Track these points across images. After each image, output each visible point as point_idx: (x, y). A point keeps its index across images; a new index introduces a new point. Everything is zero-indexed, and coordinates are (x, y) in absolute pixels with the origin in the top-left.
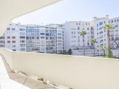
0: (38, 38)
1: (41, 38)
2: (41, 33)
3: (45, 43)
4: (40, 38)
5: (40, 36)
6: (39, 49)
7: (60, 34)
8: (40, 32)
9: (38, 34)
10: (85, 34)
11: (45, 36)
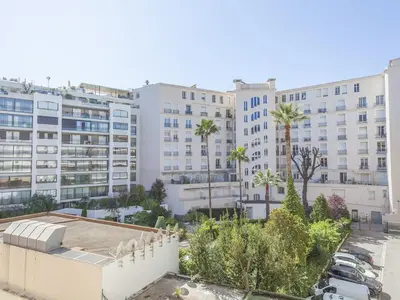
0: (25, 136)
1: (41, 135)
2: (39, 117)
3: (58, 157)
4: (35, 135)
5: (37, 127)
6: (29, 184)
7: (120, 124)
8: (36, 113)
9: (26, 119)
10: (214, 130)
11: (58, 128)
